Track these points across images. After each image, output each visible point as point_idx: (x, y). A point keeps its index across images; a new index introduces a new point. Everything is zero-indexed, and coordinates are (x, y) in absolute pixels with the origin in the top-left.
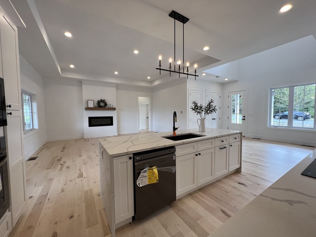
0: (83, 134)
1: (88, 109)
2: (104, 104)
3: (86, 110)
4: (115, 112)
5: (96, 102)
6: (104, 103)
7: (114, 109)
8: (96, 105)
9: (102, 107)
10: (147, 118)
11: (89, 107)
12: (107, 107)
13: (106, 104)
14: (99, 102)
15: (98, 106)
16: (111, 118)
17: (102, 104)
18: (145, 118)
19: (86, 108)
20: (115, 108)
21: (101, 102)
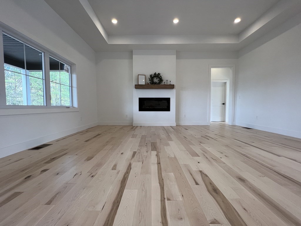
0: (132, 120)
1: (138, 87)
2: (158, 79)
3: (136, 88)
4: (174, 91)
5: (148, 77)
6: (159, 77)
7: (172, 87)
8: (149, 82)
9: (156, 83)
10: (224, 104)
11: (139, 84)
12: (163, 83)
13: (161, 80)
14: (152, 77)
15: (150, 83)
16: (168, 100)
17: (156, 80)
18: (219, 103)
19: (135, 85)
20: (174, 85)
21: (155, 77)
